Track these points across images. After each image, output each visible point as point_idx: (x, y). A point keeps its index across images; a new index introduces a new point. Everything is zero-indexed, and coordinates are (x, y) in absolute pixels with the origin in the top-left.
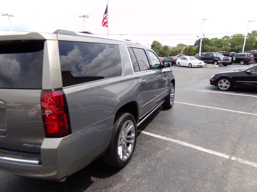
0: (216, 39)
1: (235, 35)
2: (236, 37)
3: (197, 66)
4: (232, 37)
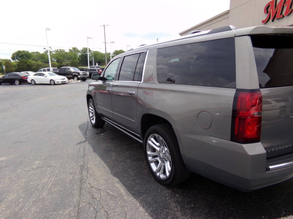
0: (37, 53)
1: (58, 50)
2: (59, 52)
3: (61, 82)
4: (54, 52)
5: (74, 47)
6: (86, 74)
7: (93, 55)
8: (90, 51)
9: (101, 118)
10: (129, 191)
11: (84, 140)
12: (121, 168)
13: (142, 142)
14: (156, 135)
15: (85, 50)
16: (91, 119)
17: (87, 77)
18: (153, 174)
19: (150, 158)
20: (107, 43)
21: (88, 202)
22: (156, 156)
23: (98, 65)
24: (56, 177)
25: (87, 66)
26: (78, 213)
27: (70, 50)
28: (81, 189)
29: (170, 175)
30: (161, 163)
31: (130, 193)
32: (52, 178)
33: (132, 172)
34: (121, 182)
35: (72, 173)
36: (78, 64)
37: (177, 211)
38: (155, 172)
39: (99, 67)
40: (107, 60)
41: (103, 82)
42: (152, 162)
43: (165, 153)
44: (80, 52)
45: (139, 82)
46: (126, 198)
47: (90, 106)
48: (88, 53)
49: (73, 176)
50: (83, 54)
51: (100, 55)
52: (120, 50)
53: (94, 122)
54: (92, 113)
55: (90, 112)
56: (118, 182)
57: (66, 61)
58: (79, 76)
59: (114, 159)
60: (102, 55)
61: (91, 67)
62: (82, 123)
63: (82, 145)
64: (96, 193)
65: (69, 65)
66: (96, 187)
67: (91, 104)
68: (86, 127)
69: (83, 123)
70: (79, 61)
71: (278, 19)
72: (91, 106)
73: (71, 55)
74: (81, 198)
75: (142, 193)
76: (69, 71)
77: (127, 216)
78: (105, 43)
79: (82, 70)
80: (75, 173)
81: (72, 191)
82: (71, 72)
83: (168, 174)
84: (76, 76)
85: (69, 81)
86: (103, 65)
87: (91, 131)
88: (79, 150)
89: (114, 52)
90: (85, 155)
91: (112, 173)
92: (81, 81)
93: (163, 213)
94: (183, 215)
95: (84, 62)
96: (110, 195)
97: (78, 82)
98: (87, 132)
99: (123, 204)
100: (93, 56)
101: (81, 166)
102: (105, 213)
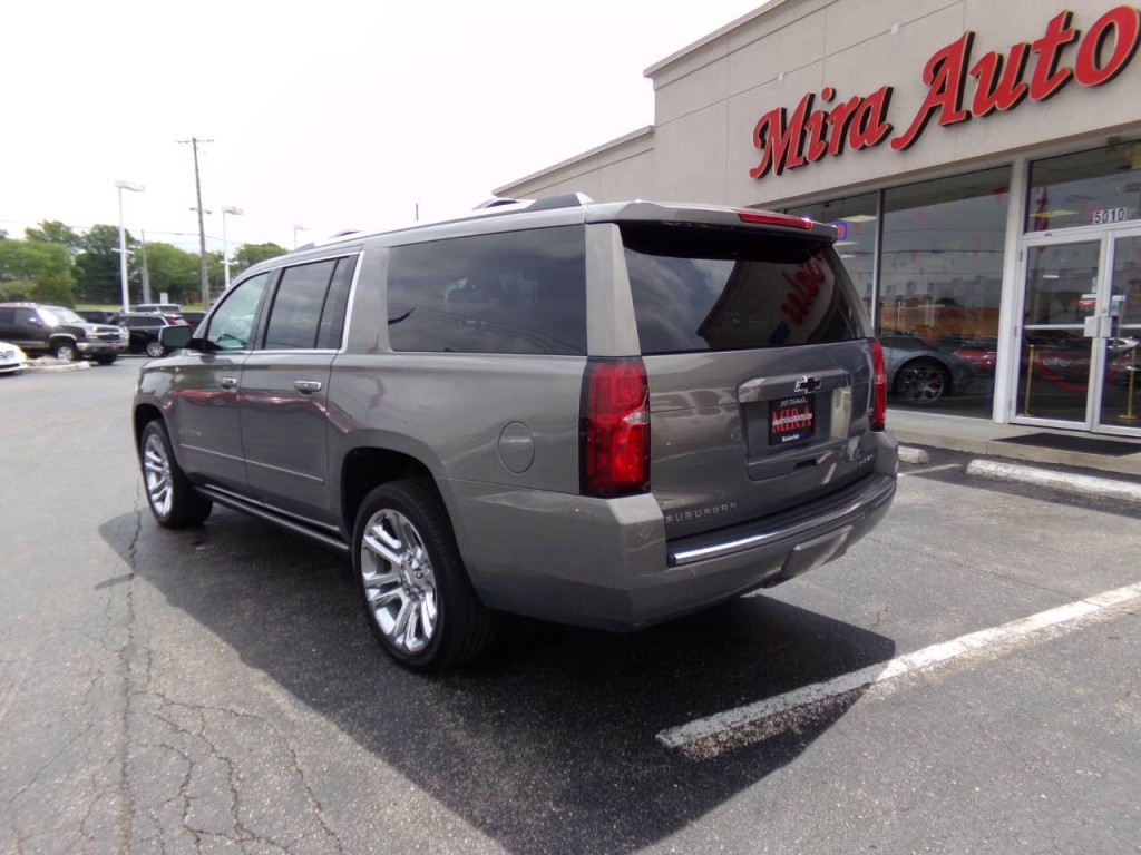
5: (50, 221)
6: (117, 337)
7: (145, 257)
8: (130, 240)
9: (197, 488)
10: (301, 697)
11: (128, 570)
12: (275, 639)
13: (345, 547)
14: (389, 513)
15: (106, 237)
16: (155, 497)
17: (122, 348)
18: (383, 642)
19: (373, 594)
20: (209, 213)
21: (160, 743)
22: (393, 585)
23: (170, 301)
24: (23, 689)
25: (119, 301)
26: (124, 774)
27: (29, 232)
28: (127, 712)
29: (435, 634)
30: (409, 604)
31: (307, 703)
32: (8, 693)
33: (313, 647)
34: (276, 679)
35: (88, 674)
36: (70, 295)
37: (456, 728)
38: (391, 635)
39: (176, 309)
40: (210, 280)
41: (202, 357)
42: (380, 606)
43: (418, 569)
44: (79, 244)
45: (334, 351)
46: (292, 716)
47: (147, 446)
48: (124, 251)
49: (94, 681)
50: (95, 252)
51: (177, 261)
52: (266, 242)
53: (165, 508)
54: (159, 475)
55: (151, 470)
56: (264, 680)
57: (9, 280)
58: (83, 346)
59: (251, 616)
60: (184, 259)
61: (139, 310)
62: (112, 516)
63: (117, 587)
64: (184, 717)
65: (27, 295)
66: (185, 701)
67: (153, 440)
68: (134, 528)
69: (118, 518)
70: (75, 281)
71: (791, 168)
72: (152, 449)
73: (34, 252)
74: (130, 737)
75: (347, 699)
76: (33, 320)
77: (297, 760)
78: (200, 213)
79: (94, 317)
80: (99, 672)
81: (94, 721)
82: (39, 326)
83: (428, 630)
84: (70, 343)
85: (31, 364)
86: (191, 302)
87: (152, 540)
88: (110, 602)
89: (241, 252)
90: (133, 617)
91: (243, 658)
92: (93, 366)
93: (413, 737)
94: (470, 736)
95: (102, 286)
96: (237, 715)
97: (78, 370)
98: (137, 544)
99: (281, 733)
100: (145, 264)
101: (120, 649)
102: (222, 762)
